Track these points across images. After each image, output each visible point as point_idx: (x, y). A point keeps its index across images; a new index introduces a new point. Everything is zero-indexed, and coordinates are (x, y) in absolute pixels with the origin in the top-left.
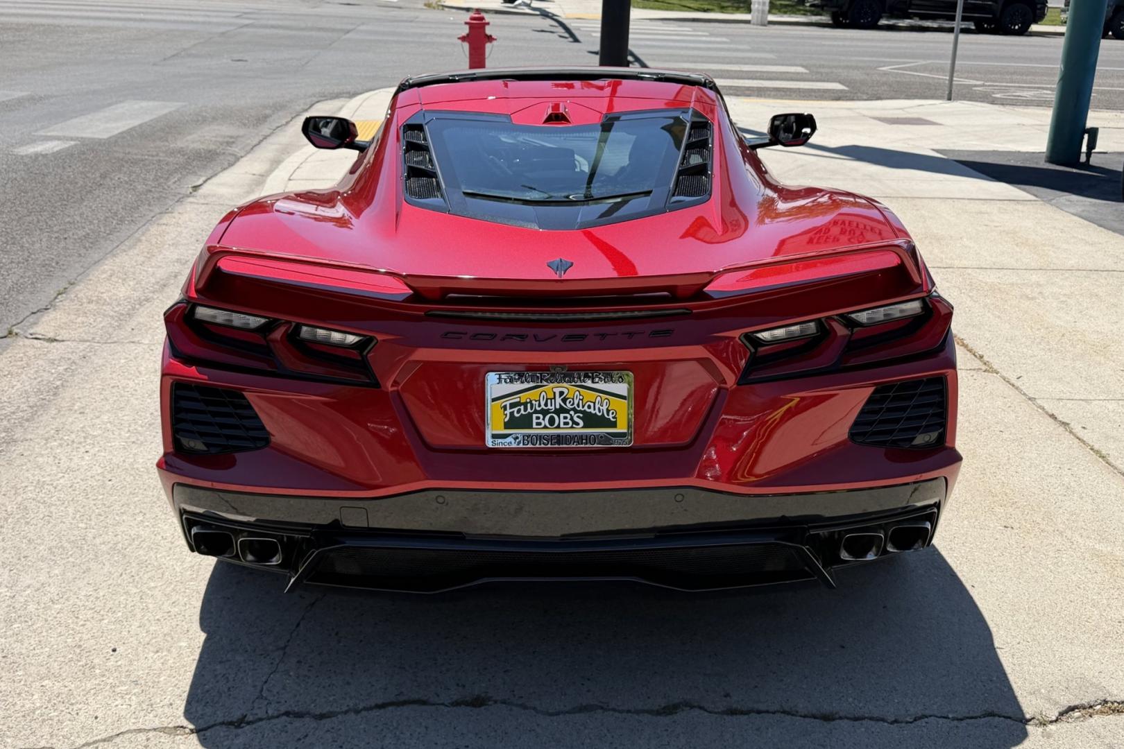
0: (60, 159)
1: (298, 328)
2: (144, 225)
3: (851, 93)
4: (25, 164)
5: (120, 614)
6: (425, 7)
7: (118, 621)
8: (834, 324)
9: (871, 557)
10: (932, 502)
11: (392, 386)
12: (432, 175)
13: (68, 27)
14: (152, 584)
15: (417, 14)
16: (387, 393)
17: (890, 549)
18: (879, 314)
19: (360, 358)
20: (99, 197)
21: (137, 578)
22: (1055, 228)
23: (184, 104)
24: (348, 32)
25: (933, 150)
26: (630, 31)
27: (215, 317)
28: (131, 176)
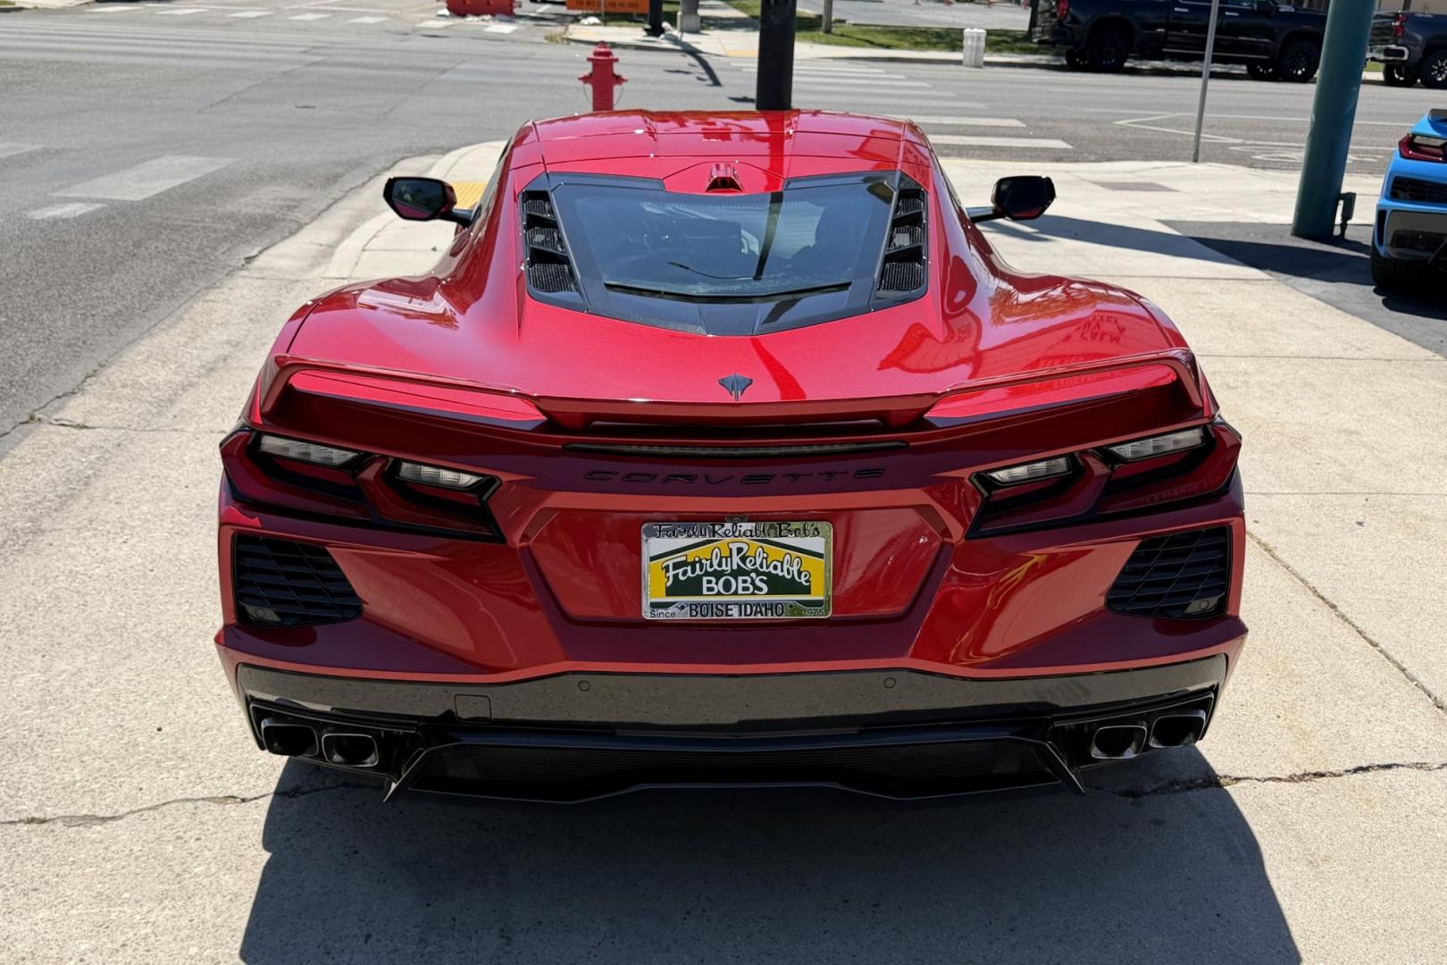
0: (86, 224)
1: (397, 463)
2: (186, 302)
3: (1076, 152)
4: (42, 231)
5: (165, 697)
6: (546, 41)
7: (164, 704)
8: (1090, 460)
9: (1130, 754)
10: (1207, 685)
11: (521, 541)
12: (564, 260)
13: (90, 64)
14: (201, 670)
15: (534, 49)
16: (515, 549)
17: (1153, 744)
18: (1147, 447)
19: (478, 504)
20: (132, 268)
21: (183, 664)
22: (1283, 311)
23: (235, 160)
24: (444, 71)
25: (1159, 221)
26: (795, 72)
27: (286, 449)
28: (170, 245)
